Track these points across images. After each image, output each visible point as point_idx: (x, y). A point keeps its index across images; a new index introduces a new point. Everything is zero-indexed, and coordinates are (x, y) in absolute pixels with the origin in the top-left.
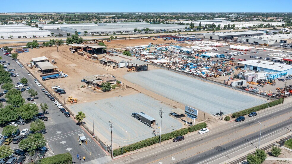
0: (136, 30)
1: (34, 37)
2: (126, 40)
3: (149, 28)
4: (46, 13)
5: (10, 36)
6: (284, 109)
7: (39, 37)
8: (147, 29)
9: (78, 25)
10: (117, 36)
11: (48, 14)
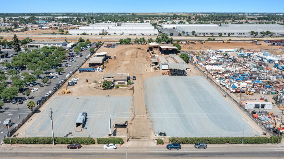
0: (252, 33)
1: (143, 34)
2: (224, 42)
3: (270, 31)
4: (191, 13)
5: (122, 33)
6: (260, 152)
7: (147, 35)
8: (267, 31)
9: (200, 25)
10: (215, 38)
11: (193, 14)
